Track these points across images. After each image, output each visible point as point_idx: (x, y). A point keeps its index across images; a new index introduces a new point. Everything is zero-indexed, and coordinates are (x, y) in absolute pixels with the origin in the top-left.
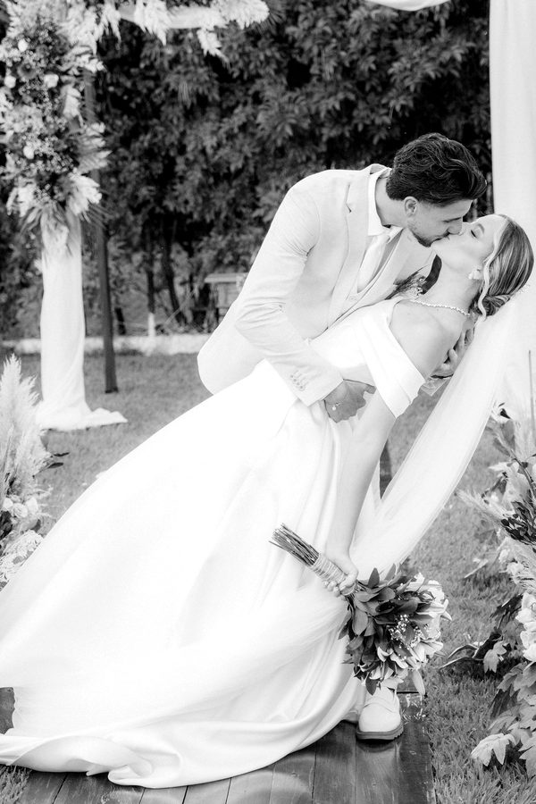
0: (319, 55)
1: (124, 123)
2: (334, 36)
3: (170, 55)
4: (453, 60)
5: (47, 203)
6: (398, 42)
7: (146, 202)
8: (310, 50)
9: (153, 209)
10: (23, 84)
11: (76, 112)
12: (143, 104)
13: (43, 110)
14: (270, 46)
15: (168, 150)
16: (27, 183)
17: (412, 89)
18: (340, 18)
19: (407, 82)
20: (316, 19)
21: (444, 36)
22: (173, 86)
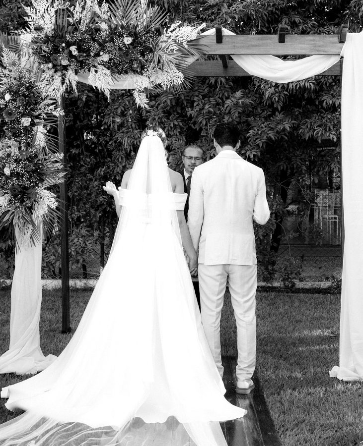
0: (206, 125)
1: (91, 160)
2: (215, 114)
3: (118, 122)
4: (284, 129)
5: (19, 207)
6: (251, 119)
7: (101, 205)
8: (201, 122)
9: (106, 208)
10: (6, 123)
11: (43, 144)
12: (103, 149)
13: (20, 143)
14: (177, 119)
15: (115, 176)
16: (5, 193)
17: (261, 146)
18: (218, 104)
19: (258, 142)
20: (204, 104)
21: (279, 116)
22: (119, 139)
